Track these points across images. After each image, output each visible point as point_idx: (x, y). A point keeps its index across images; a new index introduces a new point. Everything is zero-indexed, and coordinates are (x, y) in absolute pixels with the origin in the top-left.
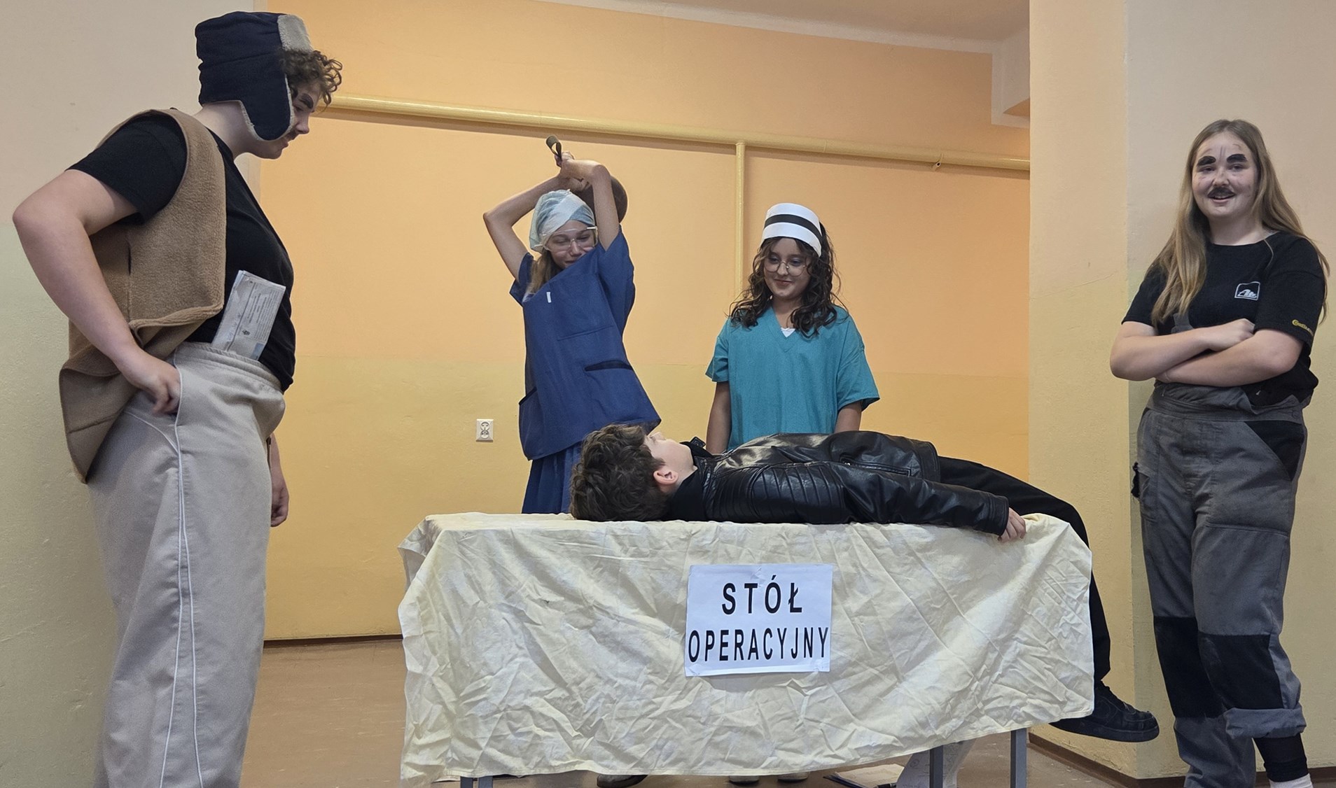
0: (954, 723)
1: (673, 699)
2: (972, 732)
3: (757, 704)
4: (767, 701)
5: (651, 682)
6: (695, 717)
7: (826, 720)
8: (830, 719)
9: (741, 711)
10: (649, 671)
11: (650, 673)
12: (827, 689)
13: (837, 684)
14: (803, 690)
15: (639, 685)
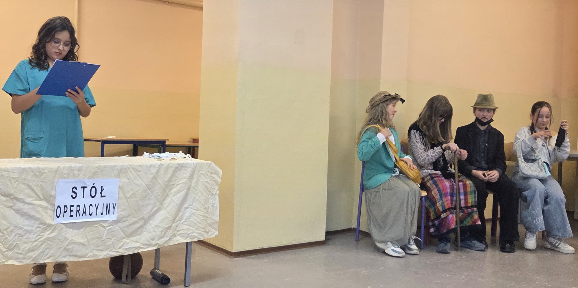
0: (166, 239)
1: (49, 233)
2: (173, 242)
3: (85, 233)
4: (90, 232)
5: (39, 227)
6: (59, 239)
7: (114, 238)
8: (116, 238)
9: (78, 236)
10: (39, 223)
11: (39, 224)
12: (115, 226)
13: (120, 224)
14: (106, 227)
15: (34, 229)
